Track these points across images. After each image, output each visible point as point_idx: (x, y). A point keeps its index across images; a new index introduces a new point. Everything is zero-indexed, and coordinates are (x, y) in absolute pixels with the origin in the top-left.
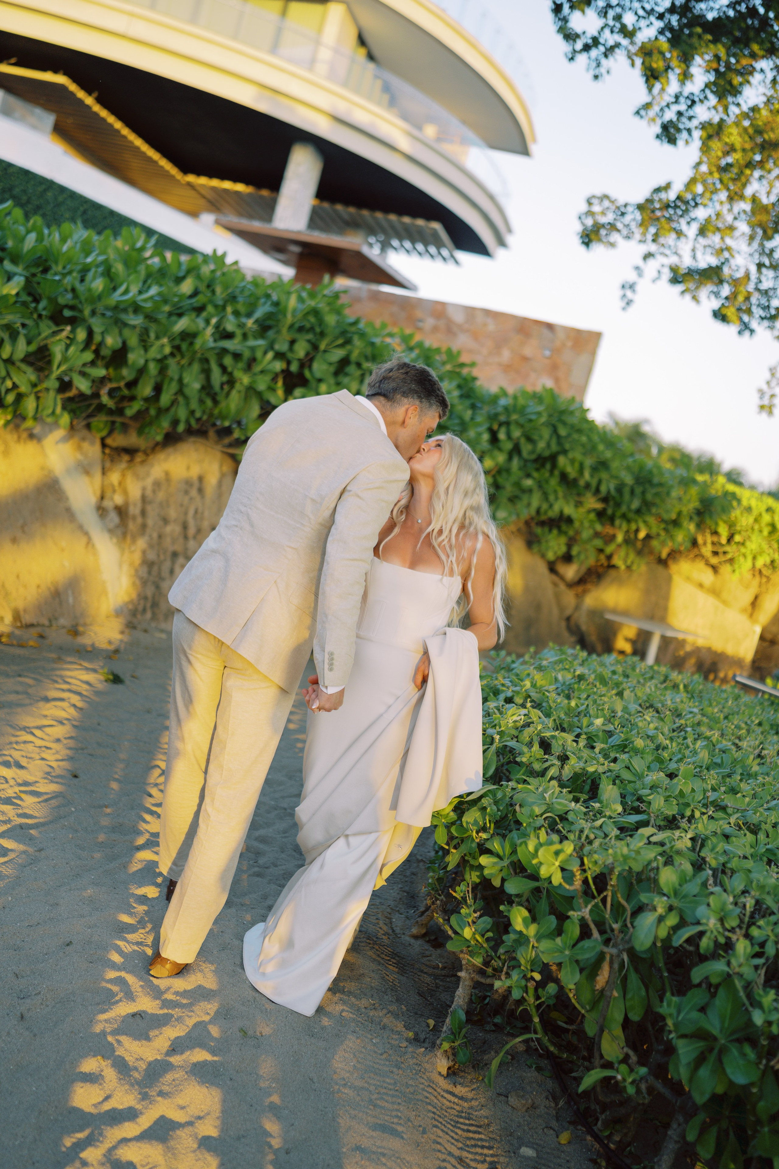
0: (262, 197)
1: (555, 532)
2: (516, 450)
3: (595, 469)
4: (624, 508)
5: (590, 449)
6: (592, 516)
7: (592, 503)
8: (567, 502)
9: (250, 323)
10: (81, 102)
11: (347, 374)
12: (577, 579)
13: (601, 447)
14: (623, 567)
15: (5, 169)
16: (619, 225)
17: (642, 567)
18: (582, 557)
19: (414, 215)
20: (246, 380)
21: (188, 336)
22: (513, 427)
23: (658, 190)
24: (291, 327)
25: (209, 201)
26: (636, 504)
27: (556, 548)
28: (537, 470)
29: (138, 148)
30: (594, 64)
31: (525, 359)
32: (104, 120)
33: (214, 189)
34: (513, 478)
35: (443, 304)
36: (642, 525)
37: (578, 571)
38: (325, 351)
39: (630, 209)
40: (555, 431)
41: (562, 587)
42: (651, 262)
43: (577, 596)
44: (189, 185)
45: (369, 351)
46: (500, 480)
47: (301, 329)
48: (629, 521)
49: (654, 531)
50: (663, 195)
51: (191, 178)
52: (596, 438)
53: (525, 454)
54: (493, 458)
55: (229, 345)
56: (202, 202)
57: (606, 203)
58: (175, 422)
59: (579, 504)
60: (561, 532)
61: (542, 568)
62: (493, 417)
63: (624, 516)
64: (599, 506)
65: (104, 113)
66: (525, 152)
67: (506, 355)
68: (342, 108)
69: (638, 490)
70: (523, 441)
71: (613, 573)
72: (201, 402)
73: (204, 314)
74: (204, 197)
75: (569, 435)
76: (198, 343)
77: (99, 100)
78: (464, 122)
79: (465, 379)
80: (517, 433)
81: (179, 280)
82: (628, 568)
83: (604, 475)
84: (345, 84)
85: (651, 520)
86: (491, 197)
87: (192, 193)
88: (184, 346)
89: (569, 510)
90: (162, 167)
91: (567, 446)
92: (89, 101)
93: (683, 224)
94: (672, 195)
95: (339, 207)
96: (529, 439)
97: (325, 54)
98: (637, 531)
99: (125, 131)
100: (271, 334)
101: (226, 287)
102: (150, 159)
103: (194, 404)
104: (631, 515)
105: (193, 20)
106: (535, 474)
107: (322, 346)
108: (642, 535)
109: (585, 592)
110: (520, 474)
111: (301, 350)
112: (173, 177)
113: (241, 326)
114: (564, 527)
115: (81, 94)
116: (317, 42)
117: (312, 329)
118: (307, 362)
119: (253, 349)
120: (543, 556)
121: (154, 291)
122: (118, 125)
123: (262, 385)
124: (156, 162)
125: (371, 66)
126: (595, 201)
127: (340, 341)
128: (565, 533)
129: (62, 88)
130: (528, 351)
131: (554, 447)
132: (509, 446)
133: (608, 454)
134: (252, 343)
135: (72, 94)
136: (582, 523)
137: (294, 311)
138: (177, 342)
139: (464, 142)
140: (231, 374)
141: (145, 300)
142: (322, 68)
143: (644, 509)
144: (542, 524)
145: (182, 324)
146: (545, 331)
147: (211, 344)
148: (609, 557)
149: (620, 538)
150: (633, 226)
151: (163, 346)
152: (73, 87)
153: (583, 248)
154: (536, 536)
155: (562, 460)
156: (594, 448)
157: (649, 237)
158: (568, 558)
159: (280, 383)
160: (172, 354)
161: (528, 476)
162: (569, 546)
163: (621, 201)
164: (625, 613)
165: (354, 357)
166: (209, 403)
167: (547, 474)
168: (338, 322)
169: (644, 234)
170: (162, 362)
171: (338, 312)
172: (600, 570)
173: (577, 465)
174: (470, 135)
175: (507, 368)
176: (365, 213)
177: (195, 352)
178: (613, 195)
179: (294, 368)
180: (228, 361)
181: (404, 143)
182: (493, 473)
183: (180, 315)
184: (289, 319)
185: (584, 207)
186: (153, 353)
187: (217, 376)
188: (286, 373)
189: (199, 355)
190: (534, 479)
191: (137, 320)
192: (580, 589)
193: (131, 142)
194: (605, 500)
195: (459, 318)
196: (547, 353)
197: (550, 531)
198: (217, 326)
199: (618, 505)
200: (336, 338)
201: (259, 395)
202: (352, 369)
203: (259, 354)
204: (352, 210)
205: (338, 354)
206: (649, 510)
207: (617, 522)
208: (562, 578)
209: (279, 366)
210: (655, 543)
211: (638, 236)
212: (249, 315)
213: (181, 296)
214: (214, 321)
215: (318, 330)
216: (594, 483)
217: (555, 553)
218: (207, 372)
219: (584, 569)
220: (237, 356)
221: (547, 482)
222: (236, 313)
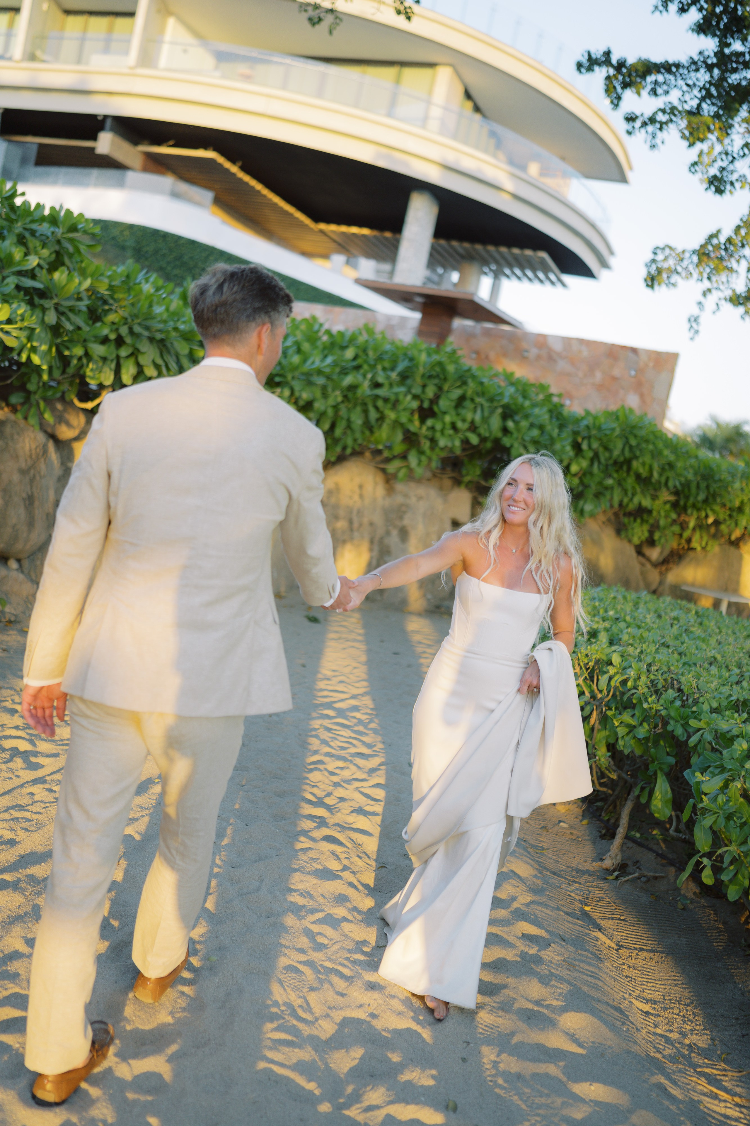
0: (386, 239)
1: (639, 521)
2: (596, 455)
3: (663, 470)
4: (691, 500)
5: (656, 454)
6: (668, 507)
7: (665, 496)
8: (645, 496)
9: (394, 375)
10: (227, 171)
11: (464, 408)
12: (661, 559)
13: (666, 452)
14: (699, 549)
15: (176, 241)
16: (679, 269)
17: (715, 548)
18: (663, 540)
19: (522, 246)
20: (392, 415)
21: (352, 388)
22: (592, 440)
23: (711, 237)
24: (423, 376)
25: (339, 244)
26: (701, 497)
27: (640, 534)
28: (617, 471)
29: (276, 204)
30: (650, 137)
31: (614, 379)
32: (247, 184)
33: (343, 234)
34: (597, 479)
35: (544, 336)
36: (710, 513)
37: (661, 553)
38: (448, 392)
39: (687, 255)
40: (627, 442)
41: (649, 566)
42: (709, 296)
43: (661, 573)
44: (322, 232)
45: (479, 389)
46: (586, 481)
47: (430, 377)
48: (699, 510)
49: (721, 517)
50: (715, 241)
51: (322, 226)
52: (660, 445)
53: (602, 460)
54: (578, 464)
55: (379, 392)
56: (333, 245)
57: (667, 251)
58: (344, 448)
59: (654, 498)
60: (643, 521)
61: (631, 551)
62: (576, 433)
63: (694, 506)
64: (672, 498)
65: (247, 178)
66: (623, 179)
67: (598, 376)
68: (451, 158)
69: (703, 485)
70: (601, 450)
71: (691, 554)
72: (363, 433)
73: (362, 371)
74: (335, 241)
75: (638, 445)
76: (359, 392)
77: (243, 168)
78: (563, 159)
79: (555, 406)
80: (595, 445)
81: (344, 348)
82: (703, 548)
83: (670, 474)
84: (455, 137)
85: (717, 508)
86: (593, 226)
87: (325, 238)
88: (350, 395)
89: (646, 503)
90: (297, 218)
91: (638, 453)
92: (234, 169)
93: (734, 264)
94: (723, 239)
95: (455, 243)
96: (606, 448)
97: (436, 112)
98: (707, 516)
99: (265, 192)
100: (409, 382)
101: (375, 349)
102: (287, 213)
103: (358, 435)
104: (699, 505)
105: (320, 94)
106: (615, 475)
107: (446, 387)
108: (710, 520)
109: (667, 570)
110: (602, 475)
111: (430, 392)
112: (306, 226)
113: (388, 378)
114: (645, 516)
115: (227, 165)
116: (429, 102)
117: (437, 376)
118: (435, 401)
119: (397, 394)
120: (630, 541)
121: (329, 360)
122: (258, 186)
123: (404, 419)
124: (291, 215)
125: (477, 117)
126: (659, 251)
127: (459, 384)
128: (647, 522)
129: (212, 161)
130: (616, 372)
131: (627, 454)
132: (590, 454)
133: (672, 458)
134: (396, 389)
135: (220, 165)
136: (659, 513)
137: (425, 364)
138: (346, 393)
139: (565, 175)
140: (382, 413)
141: (325, 367)
142: (434, 124)
143: (711, 499)
144: (629, 514)
145: (348, 380)
146: (631, 355)
147: (368, 392)
148: (689, 541)
149: (692, 524)
150: (691, 268)
151: (336, 396)
152: (221, 160)
153: (649, 291)
154: (624, 525)
155: (635, 464)
156: (660, 453)
157: (705, 275)
158: (651, 542)
159: (416, 417)
160: (343, 402)
161: (610, 476)
162: (651, 533)
163: (680, 249)
164: (703, 587)
165: (469, 393)
166: (367, 433)
167: (625, 475)
168: (456, 369)
169: (701, 274)
170: (336, 407)
171: (456, 362)
172: (681, 552)
173: (647, 467)
174: (570, 169)
175: (600, 387)
176: (479, 247)
177: (357, 399)
178: (672, 244)
179: (426, 405)
180: (380, 403)
181: (509, 185)
182: (580, 475)
183: (346, 374)
184: (421, 370)
185: (651, 256)
186: (331, 402)
187: (373, 415)
188: (421, 409)
189: (360, 401)
190: (614, 478)
191: (321, 381)
192: (664, 568)
193: (270, 200)
194: (677, 493)
195: (558, 347)
196: (633, 373)
197: (635, 520)
198: (372, 380)
199: (687, 498)
200: (455, 381)
201: (402, 425)
202: (468, 403)
203: (401, 397)
204: (467, 245)
205: (457, 393)
206: (715, 500)
207: (689, 511)
208: (648, 559)
209: (415, 405)
210: (723, 527)
211: (695, 275)
212: (393, 369)
213: (347, 361)
214: (369, 376)
215: (442, 376)
216: (663, 480)
217: (640, 538)
218: (366, 412)
219: (667, 552)
220: (386, 400)
221: (625, 480)
222: (384, 369)
